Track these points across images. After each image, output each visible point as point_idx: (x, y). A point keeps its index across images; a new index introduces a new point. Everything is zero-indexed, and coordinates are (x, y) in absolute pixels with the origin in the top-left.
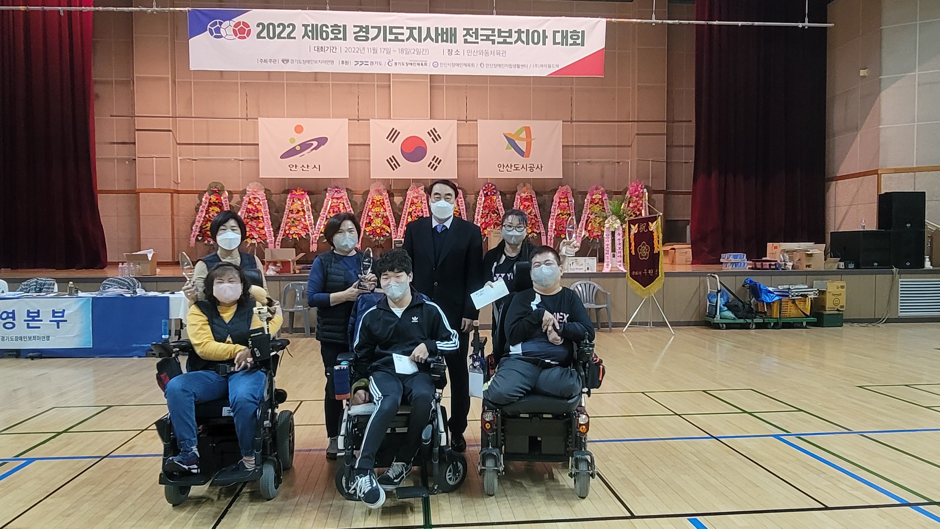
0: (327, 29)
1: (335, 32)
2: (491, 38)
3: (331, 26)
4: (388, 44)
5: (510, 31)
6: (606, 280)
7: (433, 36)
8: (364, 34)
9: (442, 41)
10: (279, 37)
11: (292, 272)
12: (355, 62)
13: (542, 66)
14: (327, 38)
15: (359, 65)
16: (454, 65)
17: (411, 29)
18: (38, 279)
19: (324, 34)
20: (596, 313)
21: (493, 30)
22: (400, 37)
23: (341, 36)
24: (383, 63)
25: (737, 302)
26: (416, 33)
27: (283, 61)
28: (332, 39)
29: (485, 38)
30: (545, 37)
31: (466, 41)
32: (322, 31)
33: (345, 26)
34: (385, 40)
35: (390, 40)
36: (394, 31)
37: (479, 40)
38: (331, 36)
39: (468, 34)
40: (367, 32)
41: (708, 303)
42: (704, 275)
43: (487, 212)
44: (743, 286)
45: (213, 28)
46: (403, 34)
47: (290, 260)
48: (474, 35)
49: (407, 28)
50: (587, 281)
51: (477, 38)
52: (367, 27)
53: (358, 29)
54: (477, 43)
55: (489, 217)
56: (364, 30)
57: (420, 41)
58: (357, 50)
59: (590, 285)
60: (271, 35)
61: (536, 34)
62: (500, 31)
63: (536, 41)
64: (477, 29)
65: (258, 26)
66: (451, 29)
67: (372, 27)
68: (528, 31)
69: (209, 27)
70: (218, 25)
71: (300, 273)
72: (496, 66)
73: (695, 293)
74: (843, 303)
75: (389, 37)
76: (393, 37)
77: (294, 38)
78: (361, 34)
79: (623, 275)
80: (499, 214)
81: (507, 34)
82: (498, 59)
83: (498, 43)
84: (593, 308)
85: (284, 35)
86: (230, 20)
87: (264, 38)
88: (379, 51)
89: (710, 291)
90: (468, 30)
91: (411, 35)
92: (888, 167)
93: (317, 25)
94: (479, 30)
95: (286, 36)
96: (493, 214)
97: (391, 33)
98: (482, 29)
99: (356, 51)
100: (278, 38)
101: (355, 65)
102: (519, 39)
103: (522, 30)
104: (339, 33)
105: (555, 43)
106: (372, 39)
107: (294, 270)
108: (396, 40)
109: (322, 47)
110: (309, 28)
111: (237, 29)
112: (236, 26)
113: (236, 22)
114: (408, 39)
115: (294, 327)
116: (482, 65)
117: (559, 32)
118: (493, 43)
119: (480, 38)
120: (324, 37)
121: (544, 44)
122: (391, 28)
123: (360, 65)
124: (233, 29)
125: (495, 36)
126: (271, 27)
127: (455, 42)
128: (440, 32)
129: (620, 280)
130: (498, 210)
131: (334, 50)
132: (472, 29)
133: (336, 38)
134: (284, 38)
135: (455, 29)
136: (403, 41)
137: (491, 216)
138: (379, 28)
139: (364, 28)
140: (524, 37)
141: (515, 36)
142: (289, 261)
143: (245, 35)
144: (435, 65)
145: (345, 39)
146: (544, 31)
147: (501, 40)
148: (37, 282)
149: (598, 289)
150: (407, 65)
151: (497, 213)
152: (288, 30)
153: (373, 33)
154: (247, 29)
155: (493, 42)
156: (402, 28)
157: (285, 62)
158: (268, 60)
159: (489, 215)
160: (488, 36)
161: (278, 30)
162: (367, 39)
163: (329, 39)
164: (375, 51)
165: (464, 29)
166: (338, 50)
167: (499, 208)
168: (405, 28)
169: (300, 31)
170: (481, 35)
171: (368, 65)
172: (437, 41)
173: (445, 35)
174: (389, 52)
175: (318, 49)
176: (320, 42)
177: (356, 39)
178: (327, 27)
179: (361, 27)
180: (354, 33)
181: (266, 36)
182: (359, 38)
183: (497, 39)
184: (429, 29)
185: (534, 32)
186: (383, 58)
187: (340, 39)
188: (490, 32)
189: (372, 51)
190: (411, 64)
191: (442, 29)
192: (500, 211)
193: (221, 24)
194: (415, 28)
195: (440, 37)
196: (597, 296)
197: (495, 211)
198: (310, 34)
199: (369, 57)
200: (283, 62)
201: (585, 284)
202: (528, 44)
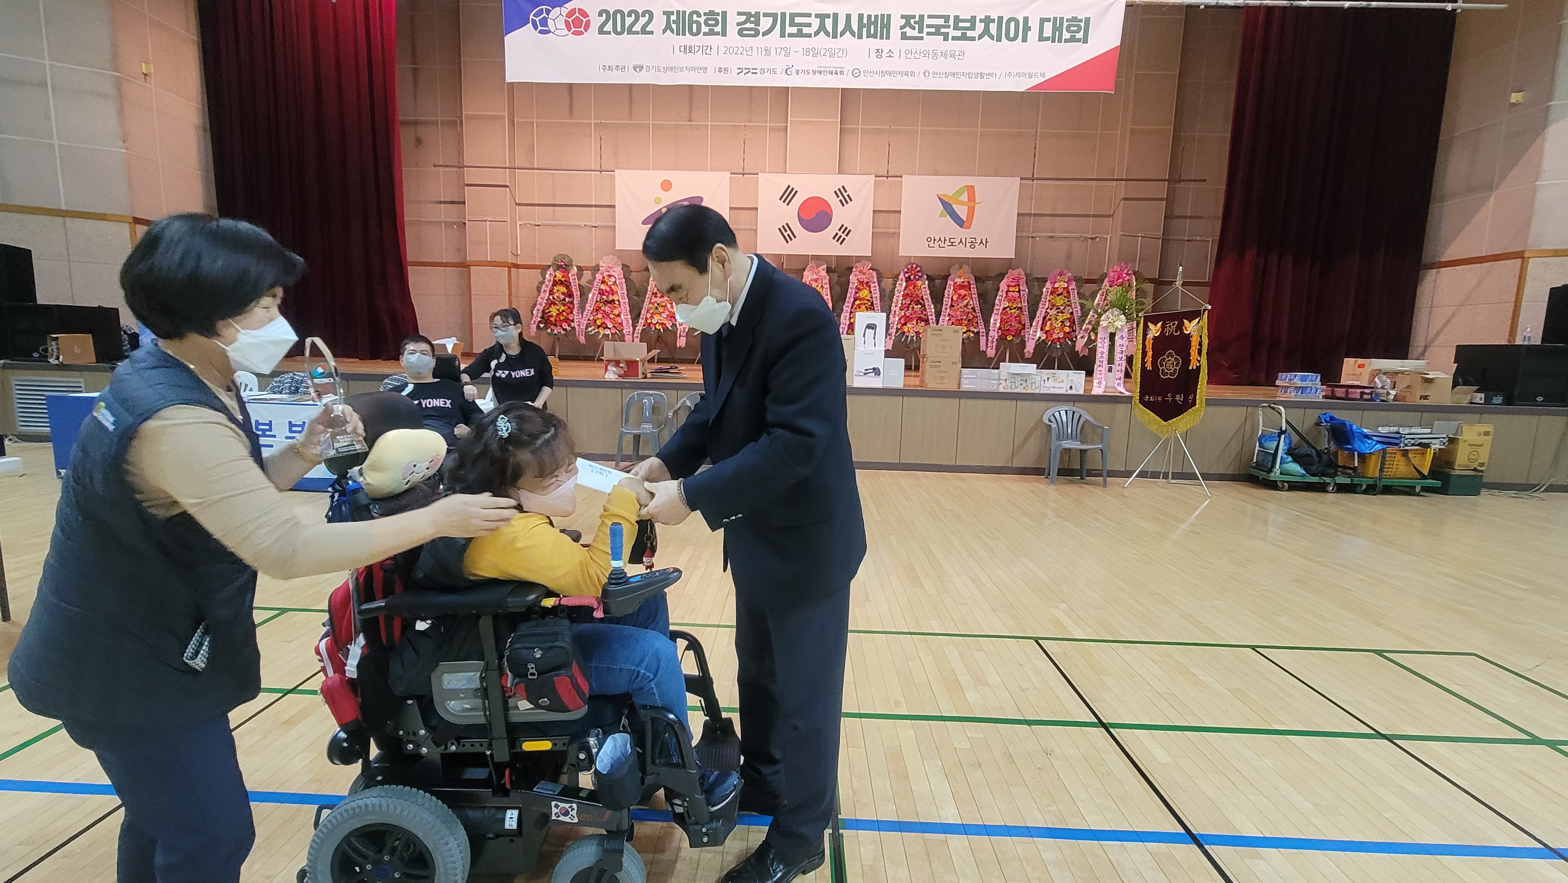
0: (698, 19)
1: (710, 22)
2: (942, 30)
3: (705, 14)
4: (788, 42)
5: (974, 18)
6: (1099, 406)
7: (855, 27)
8: (753, 26)
9: (867, 37)
10: (630, 32)
11: (641, 376)
12: (738, 69)
13: (1018, 75)
14: (699, 32)
15: (743, 73)
16: (884, 73)
17: (822, 17)
18: (294, 374)
19: (695, 26)
20: (1081, 457)
21: (947, 18)
22: (806, 30)
23: (718, 29)
24: (779, 72)
25: (1306, 449)
26: (829, 23)
27: (635, 68)
28: (705, 34)
29: (933, 30)
30: (1027, 28)
31: (904, 36)
32: (691, 22)
33: (724, 14)
34: (782, 35)
35: (790, 35)
36: (798, 20)
37: (924, 35)
38: (705, 29)
39: (908, 24)
40: (757, 23)
41: (1257, 448)
42: (1256, 404)
43: (909, 303)
44: (1318, 424)
45: (537, 19)
46: (809, 25)
47: (638, 359)
48: (917, 26)
49: (817, 16)
50: (1070, 407)
51: (921, 31)
52: (758, 14)
53: (744, 18)
54: (922, 38)
55: (910, 309)
56: (753, 19)
57: (835, 37)
58: (741, 50)
59: (1074, 412)
60: (619, 29)
61: (1013, 24)
62: (957, 19)
63: (1012, 35)
64: (922, 17)
65: (600, 15)
66: (883, 16)
67: (765, 15)
68: (1000, 19)
69: (531, 17)
70: (544, 14)
71: (652, 378)
72: (947, 75)
73: (1237, 431)
74: (1484, 458)
75: (789, 30)
76: (794, 30)
77: (651, 33)
78: (748, 25)
79: (1128, 400)
80: (924, 305)
81: (968, 25)
82: (951, 65)
83: (954, 38)
84: (1076, 450)
85: (637, 28)
86: (560, 6)
87: (609, 33)
88: (773, 51)
89: (1262, 430)
90: (907, 18)
91: (822, 28)
92: (1545, 247)
93: (684, 12)
94: (926, 17)
95: (640, 30)
96: (916, 305)
97: (792, 24)
98: (929, 17)
99: (739, 52)
100: (628, 34)
101: (738, 74)
102: (986, 32)
103: (991, 18)
104: (716, 25)
105: (1041, 38)
106: (764, 34)
107: (643, 374)
108: (800, 34)
109: (690, 47)
110: (673, 18)
111: (570, 20)
112: (569, 15)
113: (569, 9)
114: (817, 33)
115: (640, 454)
116: (927, 74)
117: (1048, 20)
118: (946, 39)
119: (926, 30)
120: (695, 31)
121: (1025, 40)
122: (793, 16)
123: (745, 74)
124: (565, 20)
125: (949, 27)
126: (619, 15)
127: (888, 38)
128: (865, 21)
129: (1122, 408)
130: (922, 299)
131: (708, 52)
132: (914, 17)
133: (712, 33)
134: (637, 33)
135: (889, 16)
136: (809, 36)
137: (913, 307)
138: (774, 16)
139: (753, 16)
140: (993, 28)
141: (980, 27)
142: (638, 361)
143: (582, 29)
144: (857, 73)
145: (724, 34)
146: (1026, 19)
147: (958, 33)
148: (293, 378)
149: (1087, 421)
150: (814, 73)
151: (921, 304)
152: (643, 21)
153: (765, 23)
154: (585, 20)
155: (946, 37)
156: (809, 15)
157: (638, 69)
158: (615, 67)
159: (911, 306)
160: (938, 28)
161: (629, 21)
162: (757, 34)
163: (702, 33)
164: (768, 52)
165: (903, 17)
166: (714, 49)
167: (925, 297)
168: (813, 16)
169: (659, 22)
170: (928, 26)
171: (756, 73)
172: (860, 37)
173: (872, 27)
174: (787, 55)
175: (685, 49)
176: (688, 39)
177: (740, 33)
178: (699, 15)
179: (748, 15)
180: (738, 24)
181: (612, 30)
182: (744, 32)
183: (952, 33)
184: (848, 16)
185: (1010, 20)
186: (779, 62)
187: (717, 34)
188: (941, 22)
189: (764, 52)
190: (820, 72)
191: (869, 16)
192: (926, 301)
193: (548, 12)
194: (828, 16)
195: (865, 30)
196: (1084, 431)
197: (919, 301)
198: (674, 26)
199: (757, 61)
200: (636, 70)
201: (1066, 411)
202: (999, 40)
